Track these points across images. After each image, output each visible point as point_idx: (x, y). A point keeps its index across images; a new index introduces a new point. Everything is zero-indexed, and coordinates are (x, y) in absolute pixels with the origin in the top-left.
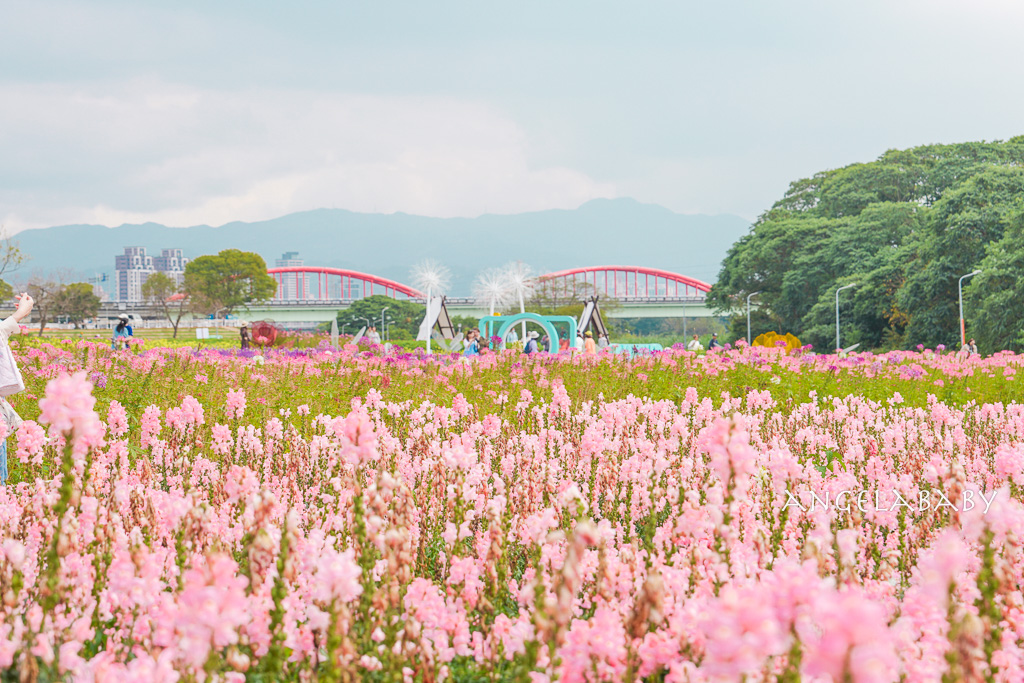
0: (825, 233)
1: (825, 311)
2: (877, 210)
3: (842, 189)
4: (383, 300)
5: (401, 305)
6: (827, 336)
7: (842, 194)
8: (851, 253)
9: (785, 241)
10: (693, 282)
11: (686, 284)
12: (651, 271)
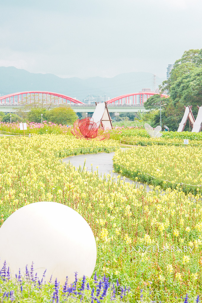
10: (69, 98)
11: (66, 99)
12: (53, 94)
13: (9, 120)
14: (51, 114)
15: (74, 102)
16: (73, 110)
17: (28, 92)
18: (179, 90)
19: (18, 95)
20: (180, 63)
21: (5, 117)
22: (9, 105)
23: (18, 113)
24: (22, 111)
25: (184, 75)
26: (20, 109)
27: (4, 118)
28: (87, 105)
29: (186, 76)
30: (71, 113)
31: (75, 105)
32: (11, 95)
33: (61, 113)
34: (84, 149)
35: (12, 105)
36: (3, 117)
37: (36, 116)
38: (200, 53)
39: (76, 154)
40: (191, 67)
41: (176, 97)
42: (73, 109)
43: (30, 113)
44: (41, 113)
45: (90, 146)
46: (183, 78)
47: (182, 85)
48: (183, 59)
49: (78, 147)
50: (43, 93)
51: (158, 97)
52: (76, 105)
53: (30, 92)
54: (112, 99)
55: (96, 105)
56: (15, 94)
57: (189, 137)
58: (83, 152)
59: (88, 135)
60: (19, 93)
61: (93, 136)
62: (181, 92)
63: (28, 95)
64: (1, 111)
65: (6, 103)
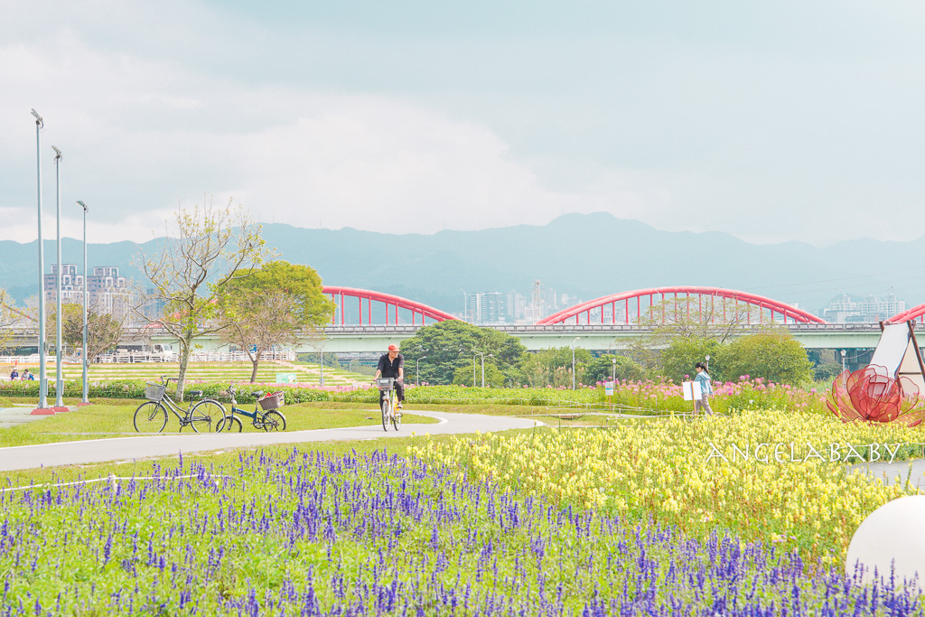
4: (459, 327)
5: (482, 334)
10: (780, 306)
11: (772, 309)
12: (731, 294)
14: (733, 354)
15: (797, 319)
16: (798, 344)
17: (656, 289)
19: (627, 298)
21: (593, 366)
22: (600, 328)
23: (631, 354)
24: (646, 348)
26: (639, 339)
27: (590, 368)
28: (836, 327)
30: (793, 353)
31: (799, 326)
32: (604, 301)
33: (763, 352)
35: (609, 328)
36: (587, 365)
37: (688, 361)
42: (797, 339)
43: (669, 353)
44: (703, 353)
50: (701, 292)
52: (802, 327)
53: (662, 288)
54: (914, 307)
55: (882, 329)
56: (618, 297)
59: (873, 414)
60: (631, 294)
61: (889, 416)
63: (657, 298)
64: (581, 348)
65: (591, 324)
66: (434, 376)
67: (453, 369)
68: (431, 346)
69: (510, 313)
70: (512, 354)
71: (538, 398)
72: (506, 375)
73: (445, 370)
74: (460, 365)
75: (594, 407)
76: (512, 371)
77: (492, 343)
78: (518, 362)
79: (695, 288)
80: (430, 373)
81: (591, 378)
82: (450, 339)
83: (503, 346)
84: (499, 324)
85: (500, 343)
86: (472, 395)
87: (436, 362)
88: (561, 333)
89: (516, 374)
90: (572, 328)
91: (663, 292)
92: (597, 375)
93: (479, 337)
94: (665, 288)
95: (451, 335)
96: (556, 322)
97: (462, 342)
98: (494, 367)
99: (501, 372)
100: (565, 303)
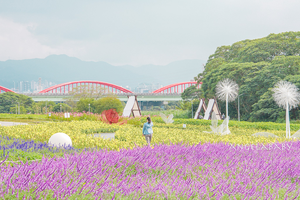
0: (256, 69)
1: (266, 102)
2: (281, 59)
3: (254, 50)
4: (11, 94)
5: (19, 96)
6: (269, 113)
7: (254, 52)
8: (272, 77)
9: (238, 72)
10: (119, 87)
11: (116, 88)
12: (103, 83)
13: (60, 110)
14: (98, 103)
15: (124, 91)
16: (119, 100)
17: (78, 81)
18: (208, 83)
19: (69, 84)
20: (213, 58)
21: (55, 107)
22: (60, 94)
23: (68, 103)
24: (72, 101)
25: (213, 70)
26: (70, 98)
27: (54, 108)
28: (136, 94)
29: (215, 70)
30: (117, 103)
31: (124, 94)
32: (61, 85)
33: (108, 102)
34: (104, 129)
35: (63, 94)
37: (85, 105)
38: (231, 49)
39: (98, 132)
40: (221, 62)
41: (206, 89)
43: (79, 103)
44: (89, 103)
45: (108, 128)
46: (212, 73)
47: (211, 78)
48: (216, 55)
49: (100, 128)
50: (93, 83)
51: (194, 88)
53: (80, 81)
56: (66, 84)
57: (193, 123)
58: (103, 131)
59: (112, 121)
62: (210, 84)
63: (79, 84)
64: (52, 101)
65: (57, 93)
66: (3, 110)
67: (10, 108)
68: (2, 100)
69: (32, 88)
70: (29, 103)
71: (31, 117)
72: (27, 110)
73: (7, 108)
74: (12, 107)
75: (46, 120)
76: (29, 108)
77: (23, 99)
78: (31, 105)
79: (91, 81)
80: (2, 109)
81: (55, 111)
82: (8, 98)
83: (26, 100)
84: (26, 93)
85: (25, 99)
86: (11, 116)
87: (4, 105)
88: (46, 96)
89: (31, 109)
90: (50, 94)
91: (81, 82)
92: (57, 110)
93: (18, 97)
94: (81, 81)
95: (9, 97)
96: (45, 92)
97: (13, 99)
98: (23, 107)
99: (25, 109)
100: (51, 85)
